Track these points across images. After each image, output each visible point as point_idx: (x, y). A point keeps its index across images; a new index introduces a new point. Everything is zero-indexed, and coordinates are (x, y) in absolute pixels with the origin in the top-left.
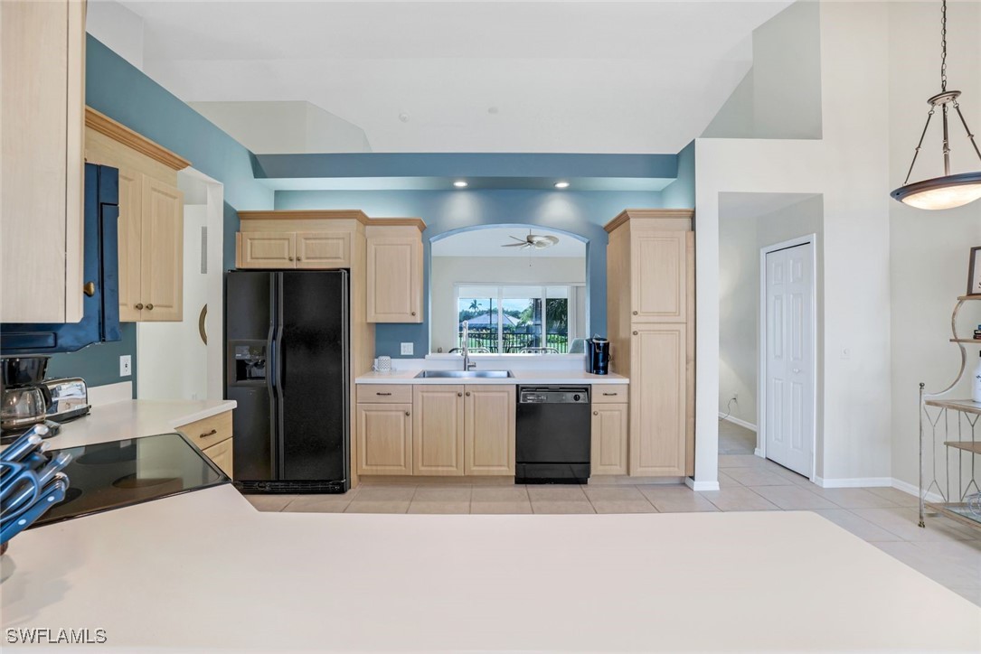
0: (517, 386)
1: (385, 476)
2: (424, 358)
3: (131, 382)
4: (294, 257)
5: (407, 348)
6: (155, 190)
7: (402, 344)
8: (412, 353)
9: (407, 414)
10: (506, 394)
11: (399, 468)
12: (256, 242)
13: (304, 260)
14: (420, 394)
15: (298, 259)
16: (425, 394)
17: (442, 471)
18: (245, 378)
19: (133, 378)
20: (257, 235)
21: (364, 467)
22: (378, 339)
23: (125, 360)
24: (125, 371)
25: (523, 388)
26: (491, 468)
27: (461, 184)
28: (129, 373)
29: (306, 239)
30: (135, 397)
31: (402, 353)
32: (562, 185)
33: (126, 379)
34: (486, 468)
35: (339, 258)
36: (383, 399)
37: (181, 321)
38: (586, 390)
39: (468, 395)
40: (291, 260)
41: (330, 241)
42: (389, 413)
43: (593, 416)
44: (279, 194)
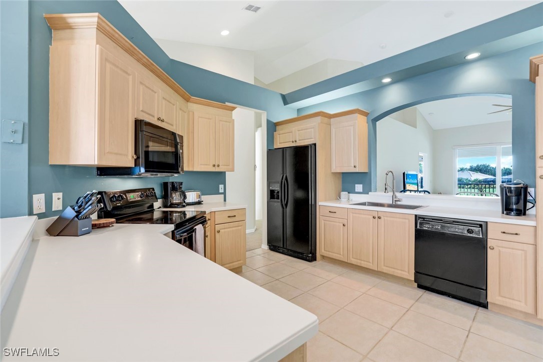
0: (416, 216)
1: (336, 260)
2: (368, 194)
3: (223, 195)
4: (294, 140)
5: (359, 187)
6: (221, 121)
7: (356, 185)
8: (362, 191)
9: (344, 225)
10: (407, 221)
11: (340, 256)
12: (281, 135)
13: (298, 141)
14: (351, 214)
15: (296, 141)
16: (354, 215)
17: (364, 264)
18: (274, 199)
19: (224, 193)
20: (281, 132)
21: (323, 251)
22: (343, 182)
23: (221, 186)
24: (221, 191)
25: (420, 218)
26: (396, 271)
27: (387, 80)
28: (223, 191)
29: (299, 131)
30: (225, 200)
31: (356, 191)
32: (472, 56)
33: (221, 193)
34: (393, 270)
35: (312, 138)
36: (332, 215)
37: (234, 171)
38: (481, 226)
39: (379, 218)
40: (293, 142)
41: (308, 130)
42: (335, 223)
43: (489, 250)
44: (299, 110)
